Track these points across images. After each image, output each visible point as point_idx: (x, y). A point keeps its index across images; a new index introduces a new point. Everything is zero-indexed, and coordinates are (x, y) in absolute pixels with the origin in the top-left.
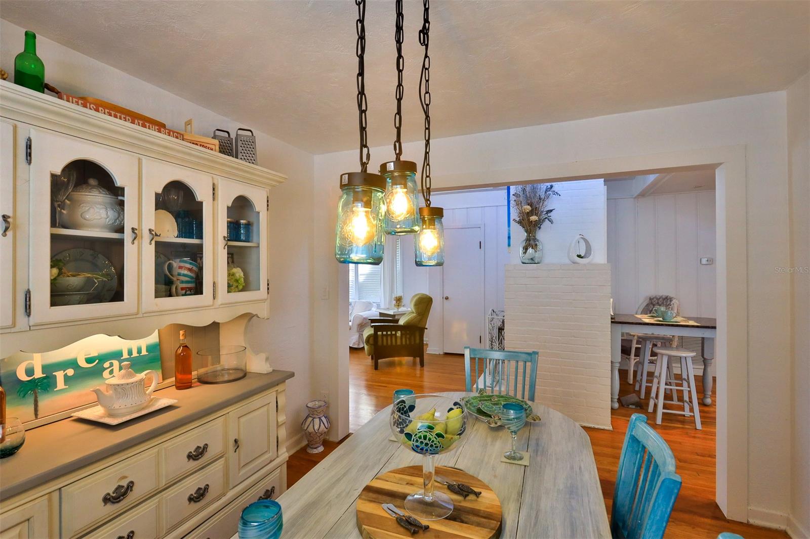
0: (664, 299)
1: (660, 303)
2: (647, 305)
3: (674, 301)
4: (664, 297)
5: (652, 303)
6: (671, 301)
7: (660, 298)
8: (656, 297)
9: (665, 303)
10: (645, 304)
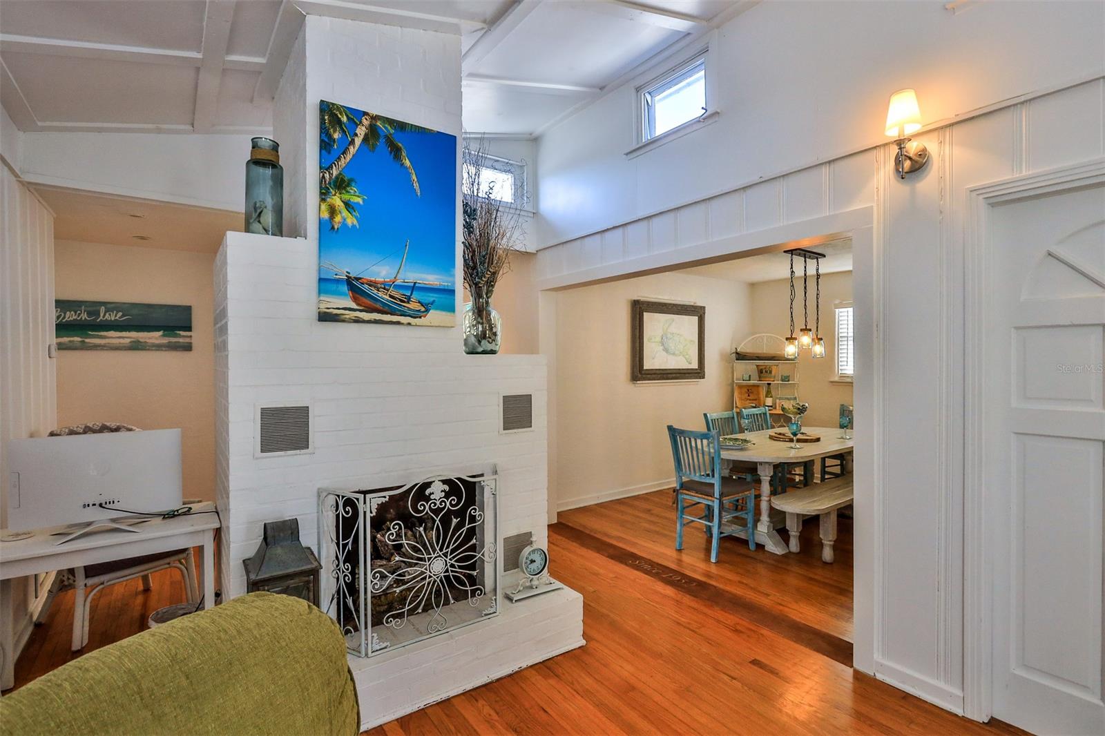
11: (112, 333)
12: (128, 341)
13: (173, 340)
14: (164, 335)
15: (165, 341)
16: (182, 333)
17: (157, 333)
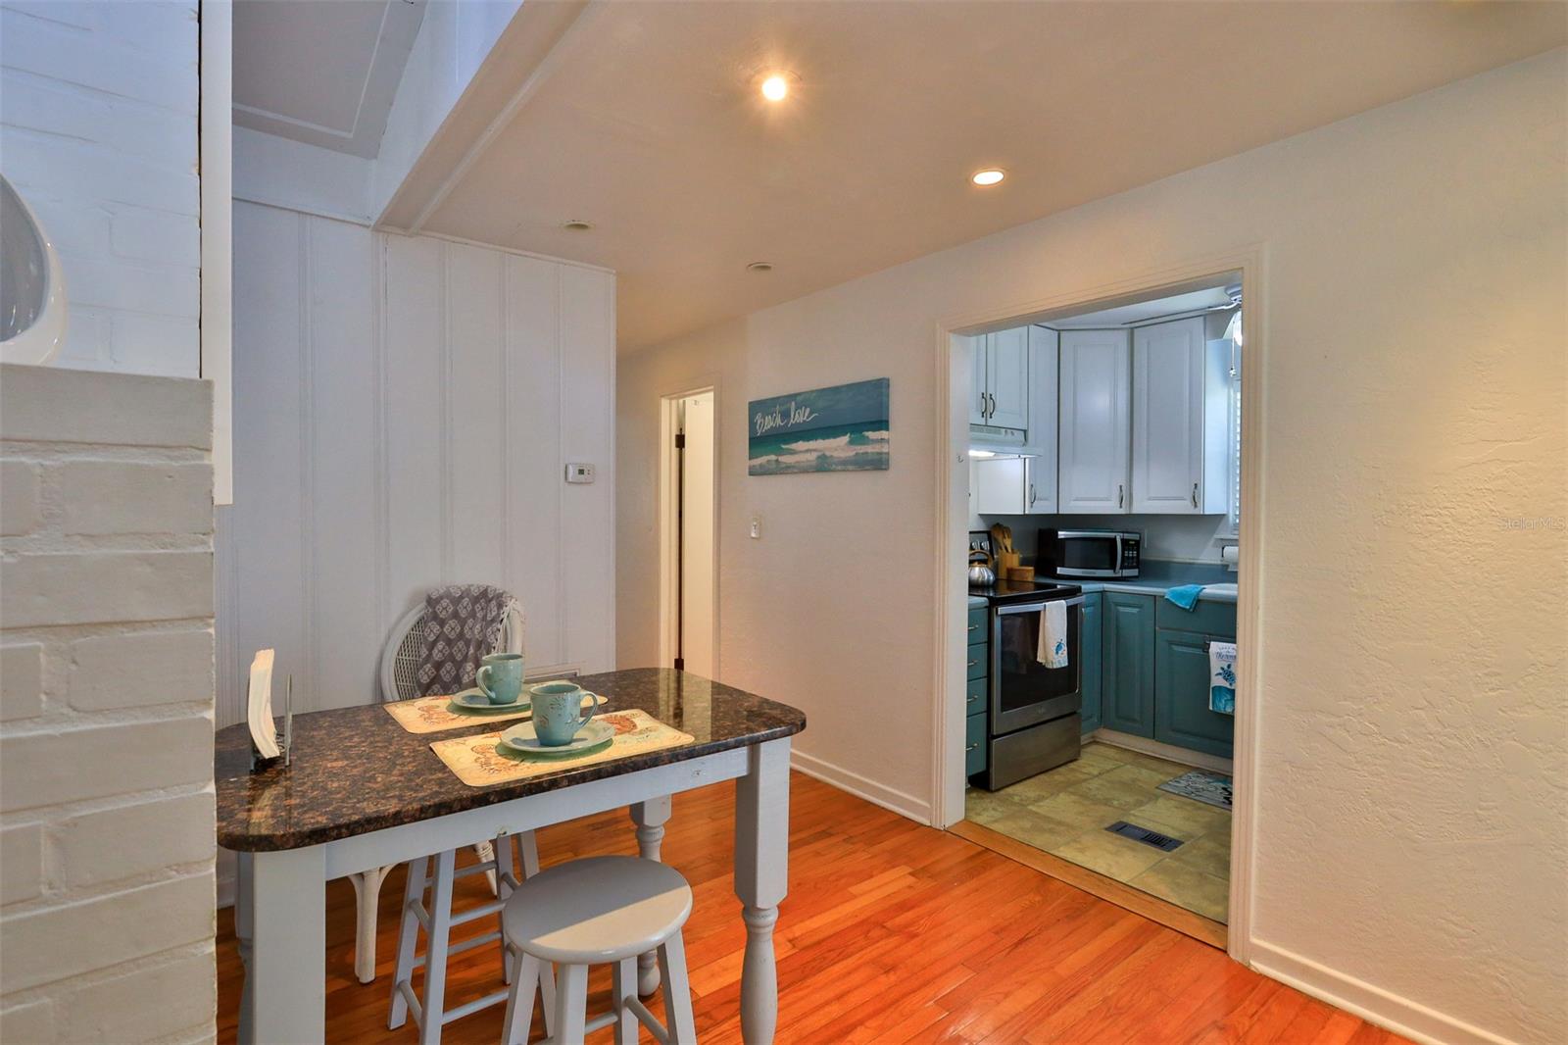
0: (476, 600)
1: (463, 614)
2: (421, 623)
3: (511, 605)
4: (475, 592)
5: (435, 617)
6: (500, 606)
7: (461, 597)
8: (448, 595)
9: (479, 615)
10: (412, 618)
11: (801, 445)
12: (812, 457)
13: (861, 449)
14: (851, 442)
15: (850, 453)
16: (871, 435)
17: (843, 438)
